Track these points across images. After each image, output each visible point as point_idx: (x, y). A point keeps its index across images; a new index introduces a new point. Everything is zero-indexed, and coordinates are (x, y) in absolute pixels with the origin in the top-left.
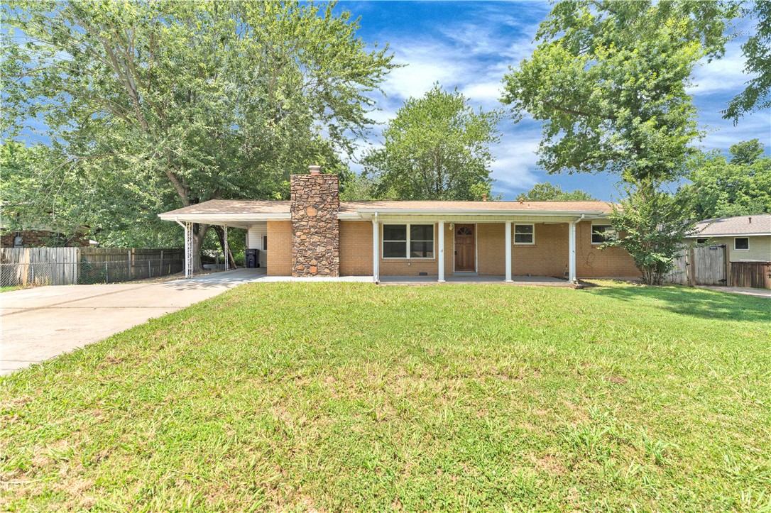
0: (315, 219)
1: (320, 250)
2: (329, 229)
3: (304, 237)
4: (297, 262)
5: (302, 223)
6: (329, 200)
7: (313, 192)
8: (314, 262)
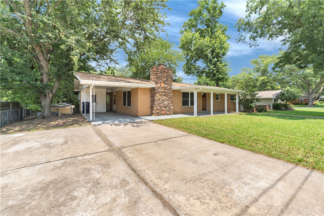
0: (164, 88)
1: (166, 103)
2: (169, 93)
3: (159, 97)
4: (157, 109)
5: (159, 90)
6: (169, 80)
7: (164, 75)
8: (163, 109)
